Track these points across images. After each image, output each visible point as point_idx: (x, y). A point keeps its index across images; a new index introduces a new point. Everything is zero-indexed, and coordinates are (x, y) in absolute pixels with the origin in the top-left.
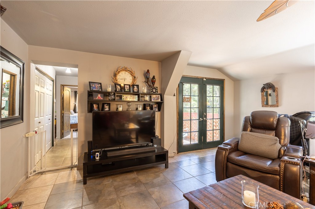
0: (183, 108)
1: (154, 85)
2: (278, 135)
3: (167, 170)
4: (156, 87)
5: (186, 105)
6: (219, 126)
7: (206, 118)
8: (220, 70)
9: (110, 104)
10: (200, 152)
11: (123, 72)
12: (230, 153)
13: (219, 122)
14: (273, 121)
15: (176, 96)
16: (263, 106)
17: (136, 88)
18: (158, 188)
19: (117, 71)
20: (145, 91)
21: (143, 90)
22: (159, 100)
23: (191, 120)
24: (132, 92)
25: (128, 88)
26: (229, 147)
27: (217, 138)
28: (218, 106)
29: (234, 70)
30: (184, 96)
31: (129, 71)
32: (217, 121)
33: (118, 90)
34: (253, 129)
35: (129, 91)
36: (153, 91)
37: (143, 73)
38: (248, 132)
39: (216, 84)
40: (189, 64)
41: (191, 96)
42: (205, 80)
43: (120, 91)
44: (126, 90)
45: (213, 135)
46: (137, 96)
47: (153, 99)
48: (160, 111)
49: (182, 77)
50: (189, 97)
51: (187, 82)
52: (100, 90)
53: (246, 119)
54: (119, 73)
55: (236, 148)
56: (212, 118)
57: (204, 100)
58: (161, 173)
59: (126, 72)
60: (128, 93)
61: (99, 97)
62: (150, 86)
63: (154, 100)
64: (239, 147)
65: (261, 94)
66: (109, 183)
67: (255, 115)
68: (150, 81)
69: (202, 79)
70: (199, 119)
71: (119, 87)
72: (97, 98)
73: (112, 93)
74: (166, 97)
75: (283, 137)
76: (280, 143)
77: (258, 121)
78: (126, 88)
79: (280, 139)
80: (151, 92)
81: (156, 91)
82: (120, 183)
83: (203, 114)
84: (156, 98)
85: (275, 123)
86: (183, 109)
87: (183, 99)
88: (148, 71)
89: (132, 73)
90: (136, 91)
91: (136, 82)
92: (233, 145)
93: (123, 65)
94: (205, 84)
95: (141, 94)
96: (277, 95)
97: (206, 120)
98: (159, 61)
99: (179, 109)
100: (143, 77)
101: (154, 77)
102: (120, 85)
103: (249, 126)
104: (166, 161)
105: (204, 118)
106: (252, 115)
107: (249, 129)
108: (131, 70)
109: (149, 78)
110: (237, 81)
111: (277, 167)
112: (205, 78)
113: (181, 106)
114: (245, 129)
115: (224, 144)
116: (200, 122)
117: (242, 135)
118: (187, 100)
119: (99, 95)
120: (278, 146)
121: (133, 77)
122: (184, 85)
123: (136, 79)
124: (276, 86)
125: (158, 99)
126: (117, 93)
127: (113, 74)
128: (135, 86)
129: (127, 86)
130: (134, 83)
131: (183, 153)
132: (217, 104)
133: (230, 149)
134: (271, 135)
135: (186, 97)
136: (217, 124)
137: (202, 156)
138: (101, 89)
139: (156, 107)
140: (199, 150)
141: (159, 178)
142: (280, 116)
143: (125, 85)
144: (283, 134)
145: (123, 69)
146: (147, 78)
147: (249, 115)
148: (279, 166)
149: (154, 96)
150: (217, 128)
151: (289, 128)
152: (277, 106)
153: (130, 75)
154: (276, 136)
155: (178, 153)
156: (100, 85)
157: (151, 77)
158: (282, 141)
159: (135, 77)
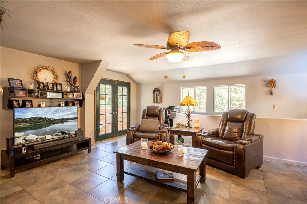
0: (99, 104)
1: (75, 84)
2: (159, 119)
3: (90, 153)
4: (78, 87)
5: (102, 102)
6: (126, 118)
7: (117, 112)
8: (128, 75)
9: (32, 100)
10: (113, 139)
11: (45, 71)
12: (135, 132)
13: (126, 116)
14: (157, 111)
15: (94, 94)
16: (154, 103)
17: (59, 87)
18: (87, 164)
19: (39, 68)
20: (69, 90)
21: (66, 88)
22: (81, 98)
23: (106, 114)
24: (55, 90)
25: (52, 86)
26: (134, 129)
27: (125, 127)
28: (126, 103)
29: (137, 77)
30: (100, 95)
31: (50, 70)
32: (125, 114)
33: (41, 88)
34: (148, 117)
35: (52, 89)
36: (75, 90)
37: (64, 72)
38: (145, 119)
39: (125, 86)
40: (107, 70)
41: (106, 94)
42: (117, 82)
43: (43, 88)
44: (50, 88)
45: (122, 126)
46: (61, 94)
47: (76, 96)
48: (81, 107)
49: (101, 79)
50: (104, 95)
51: (103, 84)
52: (21, 87)
53: (144, 111)
54: (40, 71)
55: (138, 129)
56: (122, 112)
57: (116, 98)
58: (86, 156)
59: (48, 71)
60: (52, 91)
61: (21, 94)
62: (71, 85)
63: (76, 98)
64: (140, 129)
65: (152, 95)
66: (39, 171)
67: (148, 108)
68: (72, 81)
69: (115, 81)
70: (112, 113)
71: (42, 85)
72: (19, 95)
73: (36, 91)
74: (86, 95)
75: (162, 120)
76: (160, 124)
77: (150, 112)
78: (49, 86)
79: (160, 121)
80: (74, 90)
81: (78, 90)
82: (52, 169)
83: (115, 109)
84: (78, 96)
85: (158, 112)
86: (99, 106)
87: (99, 97)
88: (70, 72)
89: (54, 73)
90: (59, 89)
91: (57, 80)
92: (137, 128)
93: (45, 64)
94: (116, 86)
95: (65, 92)
96: (161, 96)
97: (117, 114)
98: (79, 64)
99: (96, 105)
100: (65, 77)
101: (75, 78)
102: (43, 83)
103: (146, 115)
104: (89, 147)
105: (116, 113)
106: (147, 109)
107: (145, 117)
108: (53, 69)
109: (70, 78)
110: (138, 85)
111: (157, 135)
112: (117, 81)
113: (98, 102)
114: (143, 117)
115: (131, 127)
116: (113, 115)
117: (141, 121)
118: (103, 98)
119: (21, 92)
120: (159, 125)
121: (55, 76)
122: (100, 85)
123: (58, 78)
124: (160, 90)
125: (80, 96)
126: (41, 91)
127: (32, 72)
128: (58, 85)
129: (50, 84)
130: (56, 82)
131: (100, 141)
132: (125, 101)
133: (135, 130)
134: (156, 120)
135: (102, 95)
136: (125, 117)
137: (115, 141)
138: (22, 85)
139: (77, 104)
140: (112, 138)
141: (86, 159)
142: (161, 108)
143: (48, 83)
144: (162, 119)
145: (45, 68)
146: (69, 78)
147: (146, 108)
148: (159, 135)
149: (77, 94)
150: (125, 120)
151: (164, 115)
152: (161, 103)
153: (52, 74)
154: (158, 120)
155: (95, 142)
156: (20, 82)
157: (73, 77)
158: (161, 122)
159: (57, 76)
